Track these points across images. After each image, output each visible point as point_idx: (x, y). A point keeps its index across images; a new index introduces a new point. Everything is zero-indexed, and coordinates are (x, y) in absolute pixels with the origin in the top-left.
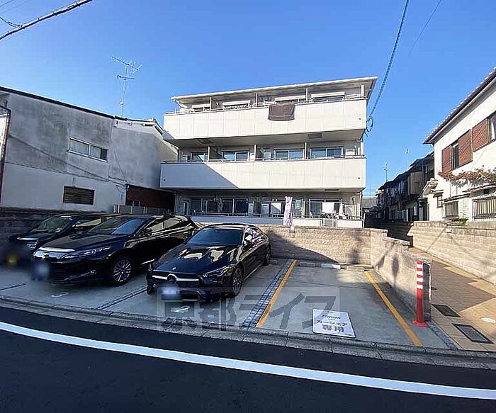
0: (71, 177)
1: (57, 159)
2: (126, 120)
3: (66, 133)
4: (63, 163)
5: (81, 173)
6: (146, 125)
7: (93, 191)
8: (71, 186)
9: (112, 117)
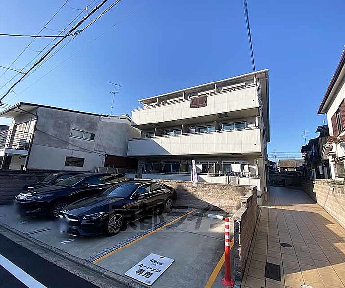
0: (70, 151)
1: (64, 141)
2: (108, 116)
3: (70, 127)
4: (67, 143)
5: (78, 148)
6: (121, 118)
7: (84, 159)
8: (70, 156)
9: (99, 115)
